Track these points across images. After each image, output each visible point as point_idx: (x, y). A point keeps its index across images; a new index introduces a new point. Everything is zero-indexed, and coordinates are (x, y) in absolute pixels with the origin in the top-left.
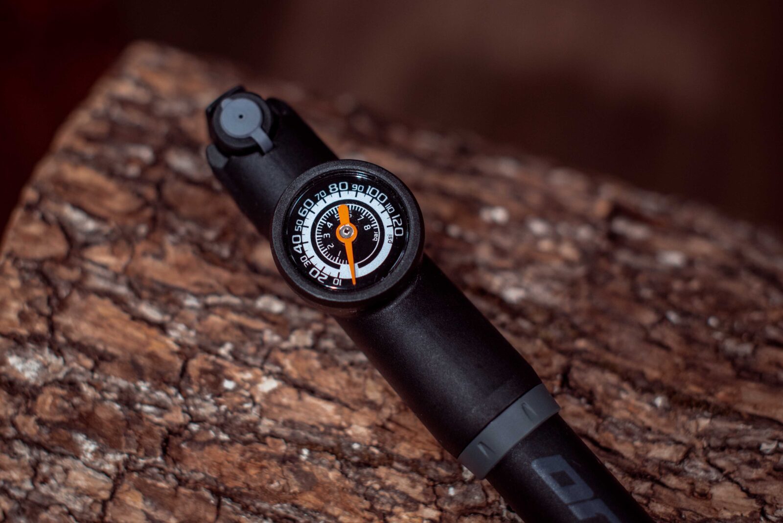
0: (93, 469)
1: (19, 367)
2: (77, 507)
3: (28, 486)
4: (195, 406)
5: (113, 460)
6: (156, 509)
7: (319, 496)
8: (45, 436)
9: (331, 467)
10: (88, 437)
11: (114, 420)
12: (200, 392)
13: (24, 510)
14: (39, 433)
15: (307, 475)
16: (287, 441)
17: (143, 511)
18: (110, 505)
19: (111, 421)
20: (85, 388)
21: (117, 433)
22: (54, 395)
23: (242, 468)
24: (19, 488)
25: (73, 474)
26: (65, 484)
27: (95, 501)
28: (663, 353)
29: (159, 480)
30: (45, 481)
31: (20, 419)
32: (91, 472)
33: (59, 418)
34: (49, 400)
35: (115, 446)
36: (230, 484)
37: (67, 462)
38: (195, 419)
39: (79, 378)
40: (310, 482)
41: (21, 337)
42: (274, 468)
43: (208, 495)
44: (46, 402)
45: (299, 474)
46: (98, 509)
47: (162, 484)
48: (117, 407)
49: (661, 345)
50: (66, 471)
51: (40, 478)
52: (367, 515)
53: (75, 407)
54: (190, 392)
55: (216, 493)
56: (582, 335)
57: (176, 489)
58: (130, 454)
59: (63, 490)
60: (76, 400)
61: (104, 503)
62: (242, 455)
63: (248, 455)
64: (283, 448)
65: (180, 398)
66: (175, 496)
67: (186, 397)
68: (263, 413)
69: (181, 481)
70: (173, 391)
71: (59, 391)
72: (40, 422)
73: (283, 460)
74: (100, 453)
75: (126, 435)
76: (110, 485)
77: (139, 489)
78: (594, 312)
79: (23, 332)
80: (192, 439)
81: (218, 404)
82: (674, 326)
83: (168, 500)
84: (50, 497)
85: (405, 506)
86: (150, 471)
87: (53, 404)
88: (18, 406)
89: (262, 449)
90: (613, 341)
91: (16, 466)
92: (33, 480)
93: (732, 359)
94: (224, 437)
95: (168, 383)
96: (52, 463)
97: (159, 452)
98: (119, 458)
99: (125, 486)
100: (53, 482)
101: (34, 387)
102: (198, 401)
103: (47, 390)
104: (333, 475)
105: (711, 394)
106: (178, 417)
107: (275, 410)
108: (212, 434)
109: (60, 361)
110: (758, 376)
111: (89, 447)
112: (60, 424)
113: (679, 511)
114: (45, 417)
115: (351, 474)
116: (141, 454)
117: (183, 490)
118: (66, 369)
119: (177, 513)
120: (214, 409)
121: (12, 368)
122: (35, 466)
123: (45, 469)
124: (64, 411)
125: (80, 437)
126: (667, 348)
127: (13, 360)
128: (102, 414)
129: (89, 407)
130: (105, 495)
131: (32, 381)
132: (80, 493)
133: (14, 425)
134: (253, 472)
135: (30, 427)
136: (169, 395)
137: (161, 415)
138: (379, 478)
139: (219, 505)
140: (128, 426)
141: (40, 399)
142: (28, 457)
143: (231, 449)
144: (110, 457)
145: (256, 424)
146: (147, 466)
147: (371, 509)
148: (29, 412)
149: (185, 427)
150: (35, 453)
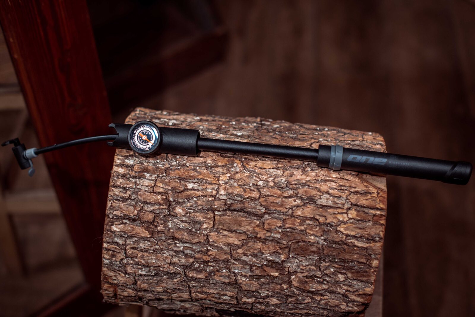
0: (149, 180)
1: (128, 162)
2: (147, 189)
3: (135, 187)
4: (171, 163)
5: (154, 177)
6: (165, 186)
7: (203, 176)
8: (137, 175)
9: (204, 170)
10: (147, 173)
11: (153, 168)
12: (171, 160)
13: (134, 193)
14: (136, 174)
15: (199, 172)
16: (193, 166)
17: (162, 187)
18: (155, 187)
19: (152, 169)
20: (145, 163)
21: (154, 171)
22: (138, 166)
23: (184, 173)
24: (133, 188)
25: (145, 183)
26: (142, 185)
27: (151, 187)
28: (276, 139)
29: (165, 179)
30: (138, 185)
31: (130, 172)
32: (149, 181)
33: (140, 170)
34: (137, 167)
35: (154, 174)
36: (182, 177)
37: (143, 180)
38: (171, 166)
39: (143, 162)
40: (200, 173)
41: (128, 156)
42: (191, 171)
43: (177, 180)
44: (136, 167)
45: (197, 172)
46: (152, 189)
47: (166, 180)
48: (153, 166)
49: (275, 138)
50: (143, 182)
51: (137, 185)
52: (214, 178)
53: (143, 167)
54: (169, 160)
55: (179, 180)
56: (256, 139)
57: (169, 180)
58: (158, 174)
59: (143, 187)
60: (143, 166)
61: (153, 187)
62: (184, 170)
63: (185, 170)
64: (193, 168)
65: (167, 162)
66: (170, 182)
67: (169, 161)
68: (187, 162)
69: (171, 179)
70: (165, 161)
71: (139, 165)
72: (135, 172)
73: (193, 170)
74: (151, 176)
75: (156, 171)
76: (154, 182)
77: (161, 182)
78: (258, 135)
79: (128, 155)
80: (171, 169)
81: (176, 161)
82: (278, 134)
83: (168, 183)
84: (140, 189)
85: (222, 174)
86: (163, 178)
87: (138, 167)
88: (130, 170)
89: (188, 168)
90: (264, 139)
91: (131, 183)
92: (136, 185)
93: (292, 138)
94: (178, 167)
95: (164, 159)
96: (139, 181)
97: (165, 173)
98: (155, 176)
99: (158, 182)
100: (140, 185)
101: (133, 165)
102: (171, 162)
103: (136, 165)
104: (205, 171)
105: (288, 143)
106: (168, 166)
107: (189, 161)
108: (176, 167)
109: (138, 159)
110: (299, 140)
111: (148, 175)
112: (140, 172)
113: (284, 165)
114: (136, 171)
115: (209, 170)
116: (160, 174)
117: (171, 181)
118: (139, 161)
119: (171, 186)
120: (175, 163)
121: (127, 162)
122: (136, 182)
123: (138, 182)
124: (141, 168)
125: (145, 174)
126: (277, 138)
127: (127, 161)
128: (149, 168)
129: (147, 167)
130: (153, 185)
131: (132, 164)
132: (147, 186)
133: (129, 174)
134: (187, 173)
135: (133, 174)
136: (165, 162)
137: (163, 167)
138: (215, 170)
139: (180, 182)
140: (156, 169)
141: (135, 167)
142: (133, 181)
143: (181, 170)
144: (153, 176)
145: (185, 164)
146: (162, 177)
147: (215, 176)
148: (132, 171)
149: (169, 167)
150: (135, 180)
